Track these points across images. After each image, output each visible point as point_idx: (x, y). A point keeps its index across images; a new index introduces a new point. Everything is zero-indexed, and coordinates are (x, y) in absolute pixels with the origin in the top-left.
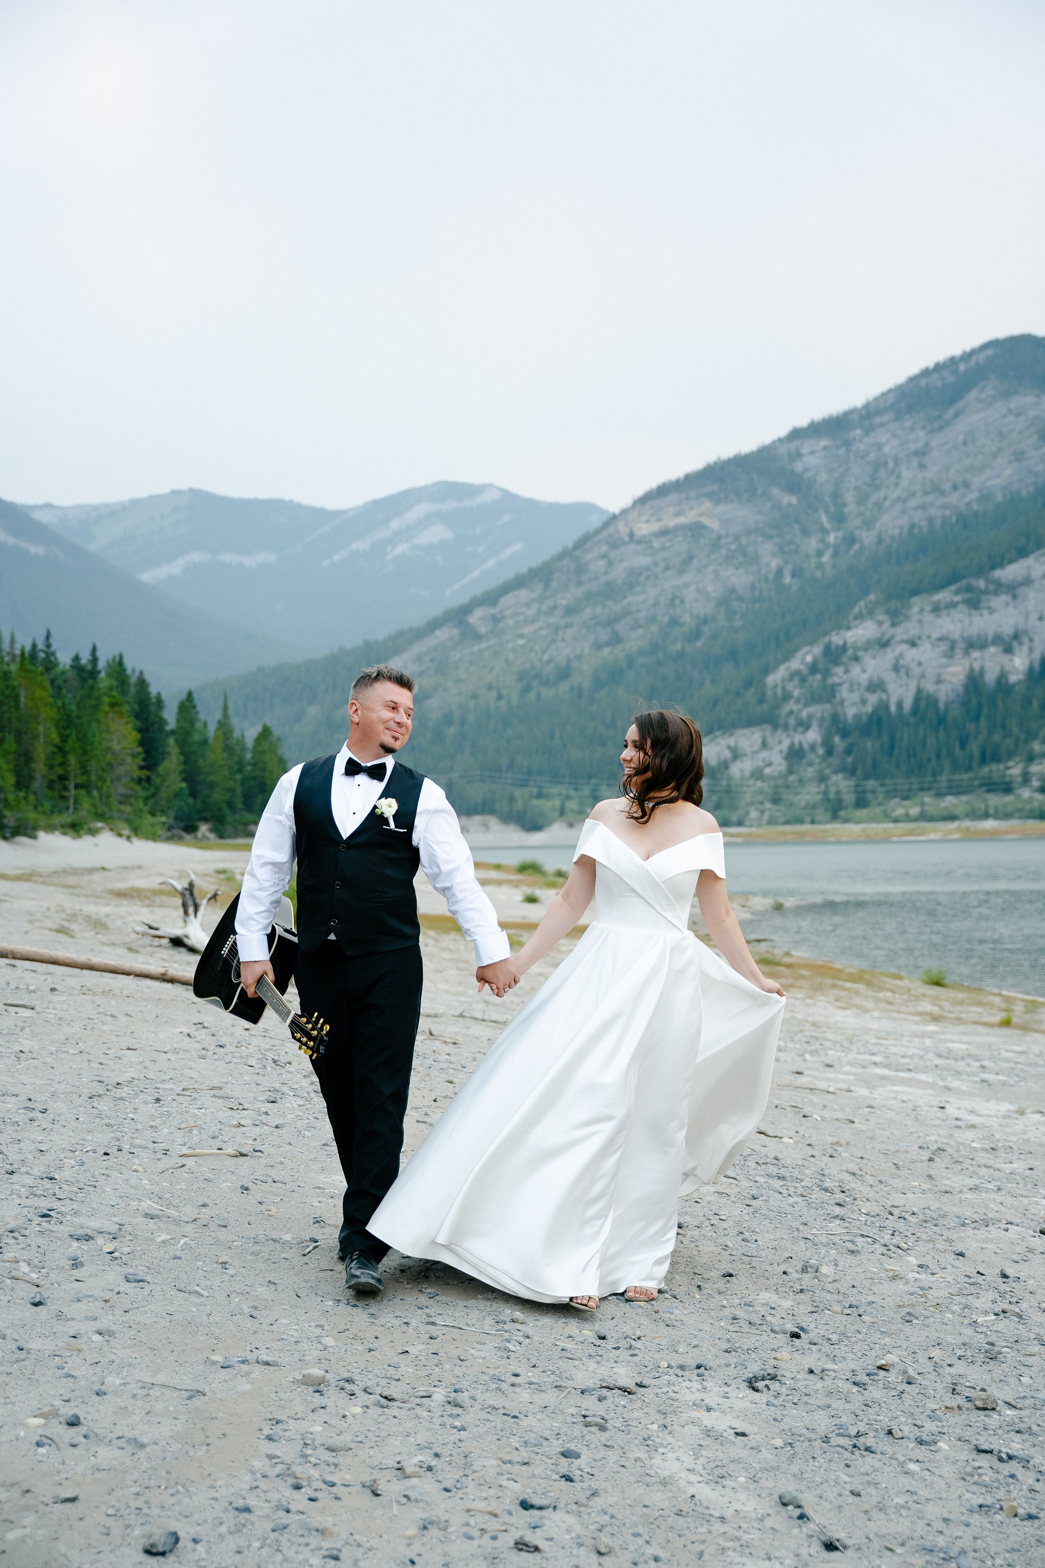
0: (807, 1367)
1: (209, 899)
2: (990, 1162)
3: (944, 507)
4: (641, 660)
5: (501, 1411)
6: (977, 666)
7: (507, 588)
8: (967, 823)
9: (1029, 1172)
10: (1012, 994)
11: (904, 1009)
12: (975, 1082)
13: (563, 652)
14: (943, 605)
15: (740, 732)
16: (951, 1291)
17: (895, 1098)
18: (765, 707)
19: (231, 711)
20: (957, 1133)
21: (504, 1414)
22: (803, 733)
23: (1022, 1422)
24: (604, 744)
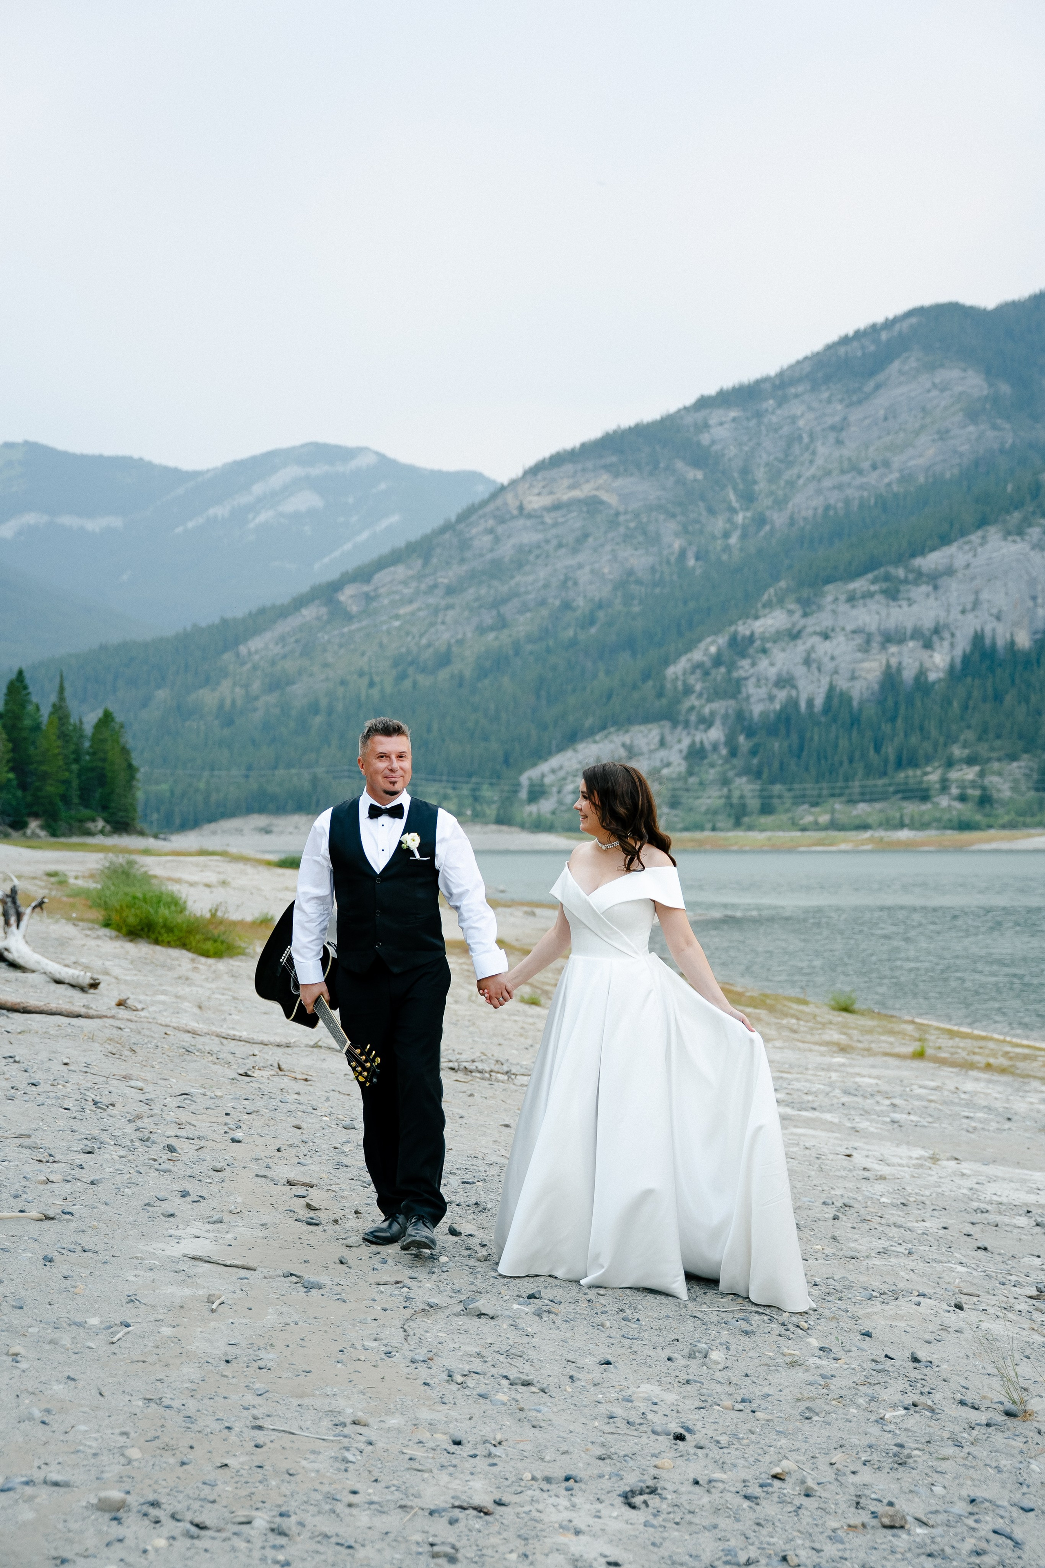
0: (692, 1476)
1: (34, 908)
2: (900, 1221)
3: (862, 487)
4: (529, 647)
5: (334, 1540)
6: (894, 661)
7: (381, 564)
8: (881, 833)
9: (942, 1232)
10: (926, 1022)
11: (809, 1037)
12: (884, 1123)
13: (443, 636)
14: (859, 595)
15: (636, 729)
16: (855, 1380)
17: (798, 1144)
18: (664, 701)
19: (68, 693)
20: (865, 1186)
21: (338, 1544)
22: (705, 731)
23: (933, 1542)
24: (486, 739)
